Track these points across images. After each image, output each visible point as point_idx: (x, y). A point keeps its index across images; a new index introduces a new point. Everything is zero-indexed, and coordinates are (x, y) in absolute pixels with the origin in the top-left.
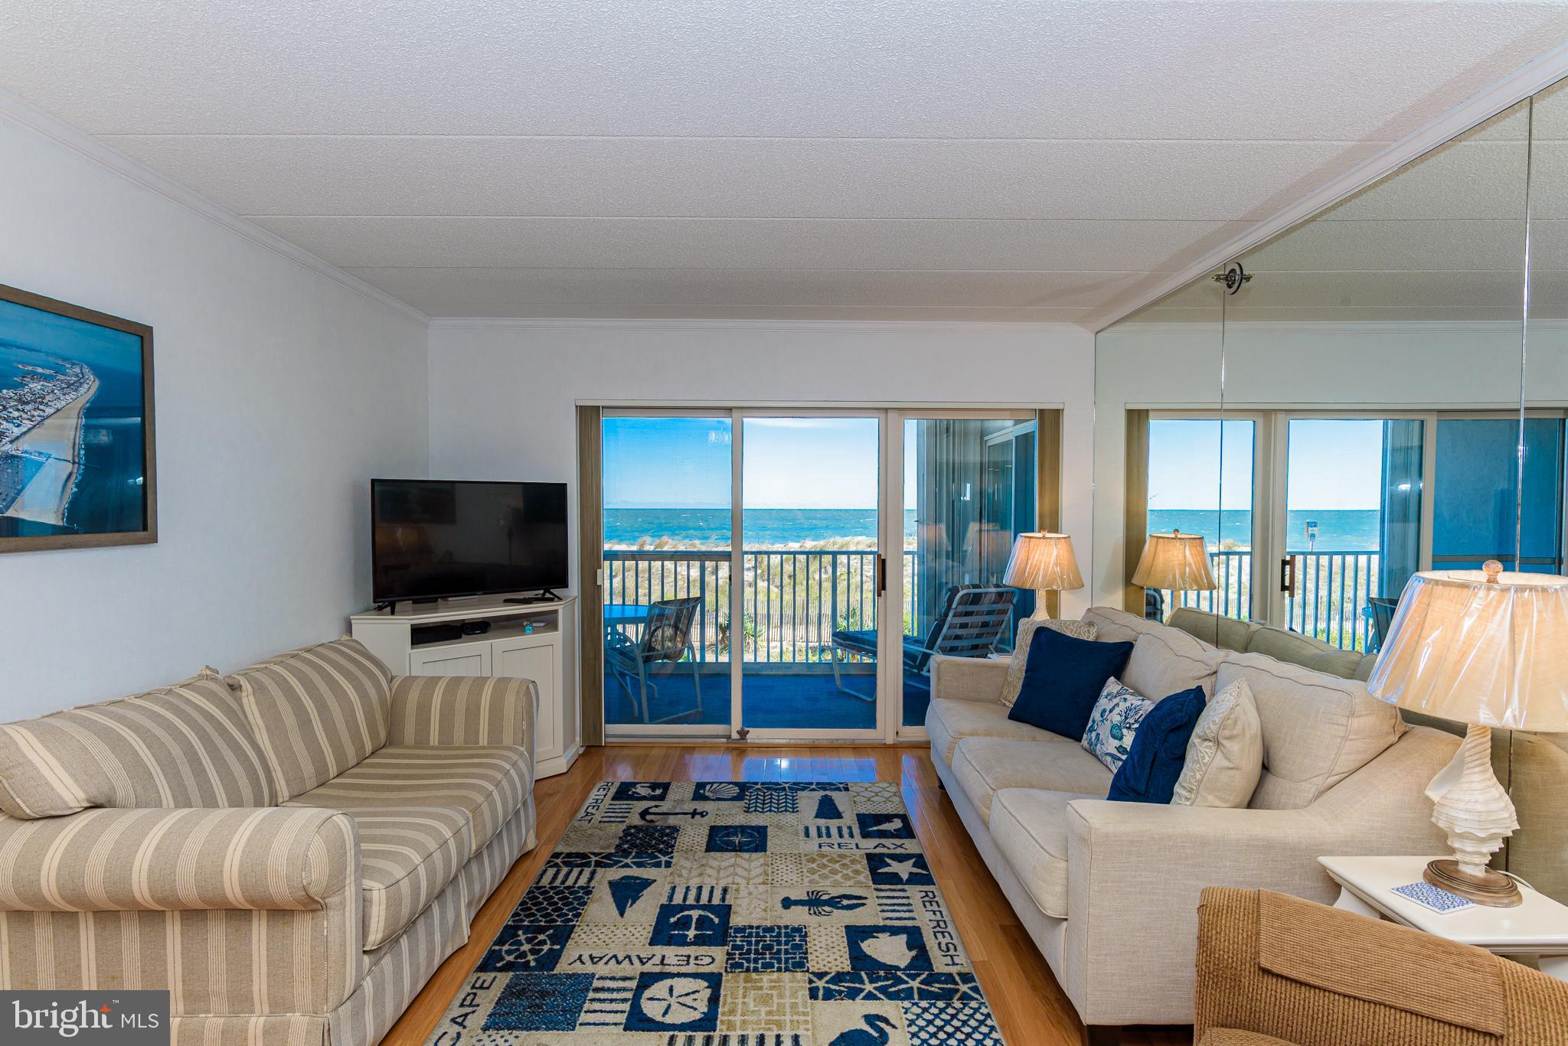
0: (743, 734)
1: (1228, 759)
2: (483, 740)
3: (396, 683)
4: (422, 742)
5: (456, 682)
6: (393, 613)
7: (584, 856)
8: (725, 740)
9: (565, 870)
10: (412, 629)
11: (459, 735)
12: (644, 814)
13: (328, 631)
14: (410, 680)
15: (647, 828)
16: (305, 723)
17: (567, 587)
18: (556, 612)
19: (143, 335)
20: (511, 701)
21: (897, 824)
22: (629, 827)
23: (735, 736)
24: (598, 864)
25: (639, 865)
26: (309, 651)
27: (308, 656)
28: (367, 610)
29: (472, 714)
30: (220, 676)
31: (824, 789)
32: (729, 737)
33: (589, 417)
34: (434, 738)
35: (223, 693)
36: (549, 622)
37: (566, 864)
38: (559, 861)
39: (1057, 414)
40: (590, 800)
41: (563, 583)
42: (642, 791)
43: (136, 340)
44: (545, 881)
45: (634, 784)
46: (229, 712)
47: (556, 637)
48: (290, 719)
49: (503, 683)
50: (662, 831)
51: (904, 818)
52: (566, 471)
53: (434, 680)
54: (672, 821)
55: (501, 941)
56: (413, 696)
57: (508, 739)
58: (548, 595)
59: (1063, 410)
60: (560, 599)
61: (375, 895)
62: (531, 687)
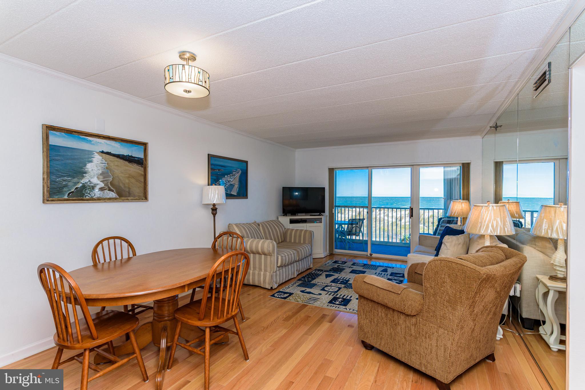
0: (371, 255)
1: (447, 247)
2: (302, 242)
3: (286, 230)
4: (290, 242)
5: (297, 230)
6: (286, 216)
7: (322, 270)
8: (366, 256)
9: (317, 271)
10: (290, 221)
11: (297, 241)
12: (338, 266)
13: (274, 219)
14: (288, 229)
15: (338, 268)
16: (269, 233)
17: (325, 213)
18: (322, 218)
19: (246, 162)
20: (307, 234)
21: (402, 275)
22: (334, 267)
23: (369, 255)
24: (324, 271)
25: (333, 273)
26: (270, 221)
27: (271, 222)
28: (281, 216)
29: (300, 236)
30: (257, 223)
31: (386, 267)
32: (367, 255)
33: (331, 171)
34: (293, 241)
35: (257, 225)
36: (320, 220)
37: (318, 270)
38: (317, 270)
39: (468, 164)
40: (327, 262)
41: (324, 212)
42: (339, 262)
43: (245, 164)
44: (313, 272)
45: (338, 261)
46: (258, 228)
47: (322, 225)
48: (267, 233)
49: (306, 231)
50: (341, 269)
51: (404, 274)
52: (326, 185)
53: (293, 230)
54: (344, 268)
55: (302, 278)
56: (289, 232)
57: (307, 242)
58: (320, 215)
59: (471, 163)
60: (323, 215)
61: (279, 257)
62: (312, 232)
